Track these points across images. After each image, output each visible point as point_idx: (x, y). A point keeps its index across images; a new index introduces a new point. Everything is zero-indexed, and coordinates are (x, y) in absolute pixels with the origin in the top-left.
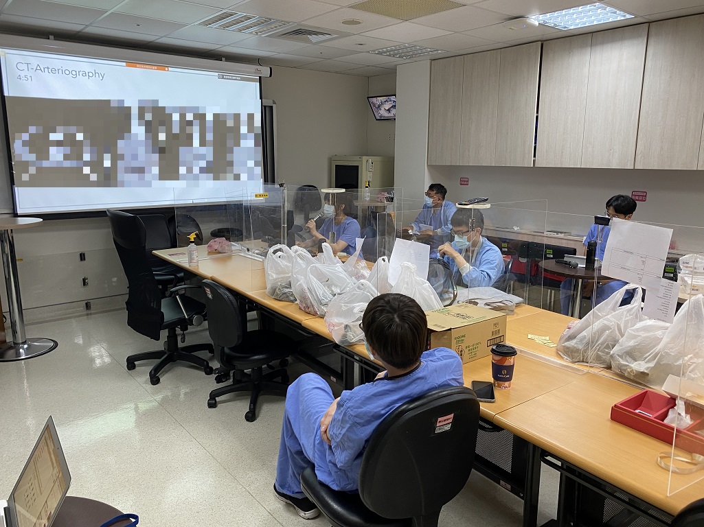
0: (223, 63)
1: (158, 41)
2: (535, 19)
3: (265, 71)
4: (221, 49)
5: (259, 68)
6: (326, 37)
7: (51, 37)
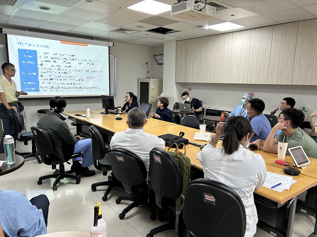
0: (94, 41)
1: (68, 32)
2: (207, 27)
3: (111, 44)
4: (93, 35)
5: (109, 43)
6: (132, 32)
7: (27, 30)
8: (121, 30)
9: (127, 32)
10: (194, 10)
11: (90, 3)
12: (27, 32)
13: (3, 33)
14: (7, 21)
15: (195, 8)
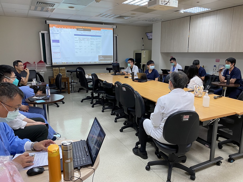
0: (103, 25)
1: (86, 20)
2: (182, 11)
3: (115, 27)
4: (102, 21)
5: (113, 26)
6: (128, 18)
7: (61, 21)
8: (121, 17)
9: (125, 18)
10: (162, 4)
11: (98, 3)
12: (61, 22)
13: (47, 23)
14: (49, 16)
15: (162, 3)
